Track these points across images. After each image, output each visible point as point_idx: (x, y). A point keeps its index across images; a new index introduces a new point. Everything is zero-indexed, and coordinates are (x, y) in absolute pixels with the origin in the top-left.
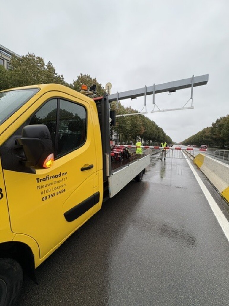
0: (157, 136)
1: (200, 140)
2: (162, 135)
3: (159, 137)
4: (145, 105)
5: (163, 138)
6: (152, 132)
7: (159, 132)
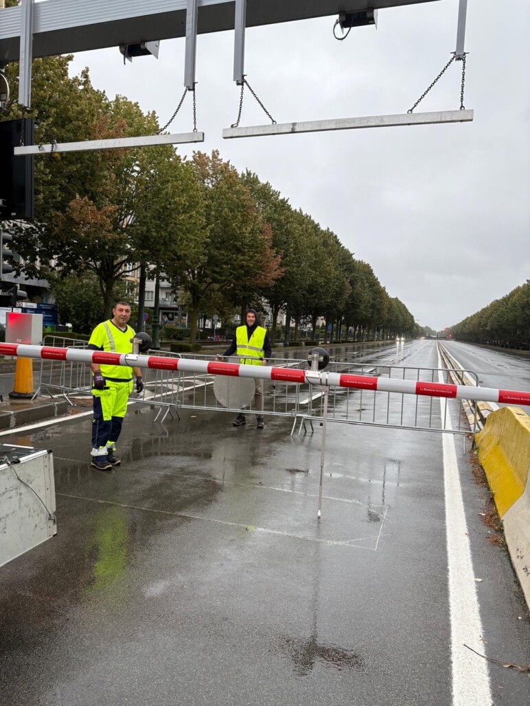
0: (346, 296)
1: (519, 322)
2: (367, 296)
3: (353, 304)
4: (191, 87)
5: (373, 306)
6: (321, 280)
7: (352, 283)
